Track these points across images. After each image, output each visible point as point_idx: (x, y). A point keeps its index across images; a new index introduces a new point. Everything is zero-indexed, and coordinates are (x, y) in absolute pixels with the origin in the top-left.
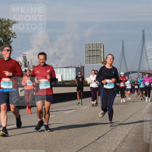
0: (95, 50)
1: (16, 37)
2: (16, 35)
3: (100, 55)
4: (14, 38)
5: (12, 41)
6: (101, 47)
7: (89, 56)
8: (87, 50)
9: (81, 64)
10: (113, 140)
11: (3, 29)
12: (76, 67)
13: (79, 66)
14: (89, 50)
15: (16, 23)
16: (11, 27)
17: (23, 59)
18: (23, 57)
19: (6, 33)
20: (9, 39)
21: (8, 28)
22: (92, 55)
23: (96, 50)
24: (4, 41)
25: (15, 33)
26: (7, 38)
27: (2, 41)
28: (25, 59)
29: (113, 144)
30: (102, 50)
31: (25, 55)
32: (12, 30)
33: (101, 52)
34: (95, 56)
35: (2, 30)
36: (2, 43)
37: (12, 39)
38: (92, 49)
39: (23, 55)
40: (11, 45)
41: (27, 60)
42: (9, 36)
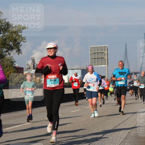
0: (99, 53)
1: (26, 41)
2: (26, 39)
3: (104, 57)
4: (24, 42)
5: (21, 45)
6: (105, 50)
7: (94, 58)
8: (92, 52)
9: (86, 66)
10: (117, 137)
11: (14, 34)
12: (82, 69)
13: (85, 68)
14: (94, 53)
15: (26, 29)
16: (21, 32)
17: (32, 62)
18: (32, 60)
19: (16, 37)
20: (19, 43)
21: (18, 33)
22: (97, 57)
23: (101, 53)
24: (14, 45)
25: (25, 38)
26: (17, 42)
27: (12, 45)
28: (33, 62)
29: (117, 141)
30: (106, 52)
31: (34, 58)
32: (22, 35)
33: (105, 54)
34: (99, 58)
35: (12, 35)
36: (12, 47)
37: (22, 43)
38: (96, 52)
39: (32, 58)
40: (20, 48)
41: (35, 63)
42: (19, 40)
